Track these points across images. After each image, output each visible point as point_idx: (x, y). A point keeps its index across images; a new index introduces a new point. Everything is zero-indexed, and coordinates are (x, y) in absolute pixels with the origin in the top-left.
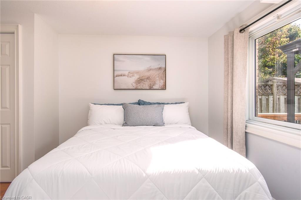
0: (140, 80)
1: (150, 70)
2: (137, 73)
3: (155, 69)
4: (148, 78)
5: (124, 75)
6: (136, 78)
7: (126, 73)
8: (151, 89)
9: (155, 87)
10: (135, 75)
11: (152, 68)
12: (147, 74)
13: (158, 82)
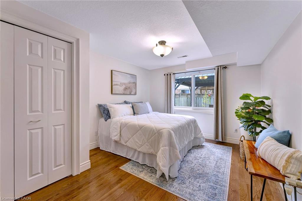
0: (126, 89)
1: (130, 83)
2: (124, 84)
3: (132, 83)
4: (129, 88)
5: (118, 85)
6: (124, 87)
7: (119, 83)
8: (130, 94)
9: (132, 93)
10: (124, 85)
11: (131, 82)
12: (129, 85)
13: (133, 90)
